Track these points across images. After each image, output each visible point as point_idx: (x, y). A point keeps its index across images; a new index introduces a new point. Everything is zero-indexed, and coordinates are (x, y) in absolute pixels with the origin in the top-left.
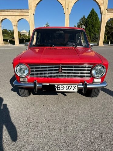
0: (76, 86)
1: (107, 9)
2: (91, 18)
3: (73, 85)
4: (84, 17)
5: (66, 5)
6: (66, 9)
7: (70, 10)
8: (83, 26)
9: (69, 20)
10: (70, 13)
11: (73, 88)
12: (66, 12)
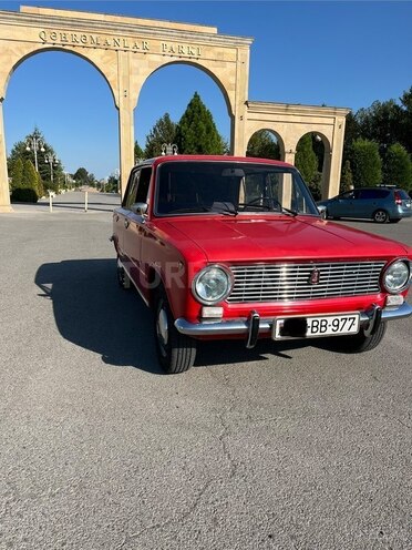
0: (357, 317)
1: (246, 103)
2: (193, 125)
3: (348, 317)
4: (167, 117)
5: (121, 78)
6: (121, 93)
7: (135, 95)
8: (170, 148)
9: (132, 128)
10: (134, 104)
11: (349, 323)
12: (121, 102)
